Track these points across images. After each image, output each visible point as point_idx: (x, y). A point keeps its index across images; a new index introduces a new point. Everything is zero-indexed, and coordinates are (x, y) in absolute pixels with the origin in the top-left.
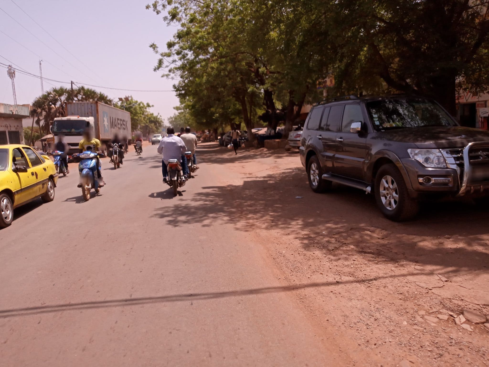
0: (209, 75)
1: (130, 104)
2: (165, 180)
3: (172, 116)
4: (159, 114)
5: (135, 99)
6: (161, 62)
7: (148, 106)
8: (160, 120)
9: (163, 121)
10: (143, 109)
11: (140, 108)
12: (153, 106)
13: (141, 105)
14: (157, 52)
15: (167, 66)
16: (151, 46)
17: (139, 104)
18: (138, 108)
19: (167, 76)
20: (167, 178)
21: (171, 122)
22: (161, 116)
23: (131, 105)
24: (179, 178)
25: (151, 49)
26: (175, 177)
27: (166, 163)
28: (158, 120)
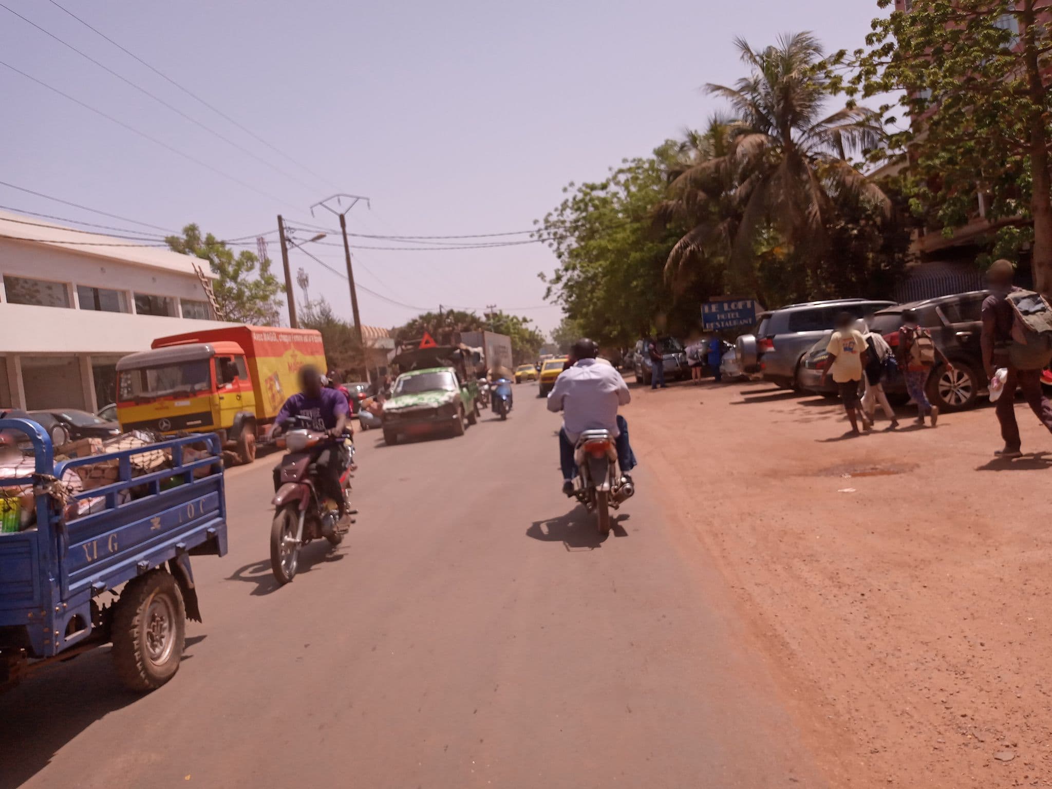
0: (595, 304)
1: (499, 321)
2: (568, 489)
3: (558, 328)
4: (537, 327)
5: (505, 313)
6: (549, 290)
7: (525, 320)
8: (539, 338)
9: (544, 338)
10: (517, 326)
11: (514, 324)
12: (531, 320)
13: (515, 320)
14: (545, 281)
15: (555, 294)
16: (539, 275)
17: (512, 320)
18: (511, 327)
19: (555, 302)
20: (576, 482)
21: (555, 339)
22: (540, 331)
23: (501, 322)
24: (613, 483)
25: (539, 279)
26: (603, 482)
27: (572, 439)
28: (536, 337)
